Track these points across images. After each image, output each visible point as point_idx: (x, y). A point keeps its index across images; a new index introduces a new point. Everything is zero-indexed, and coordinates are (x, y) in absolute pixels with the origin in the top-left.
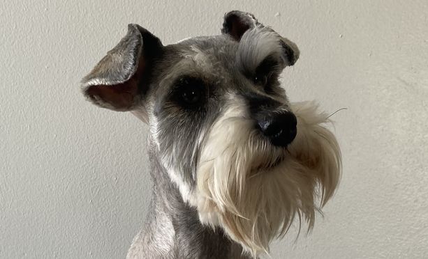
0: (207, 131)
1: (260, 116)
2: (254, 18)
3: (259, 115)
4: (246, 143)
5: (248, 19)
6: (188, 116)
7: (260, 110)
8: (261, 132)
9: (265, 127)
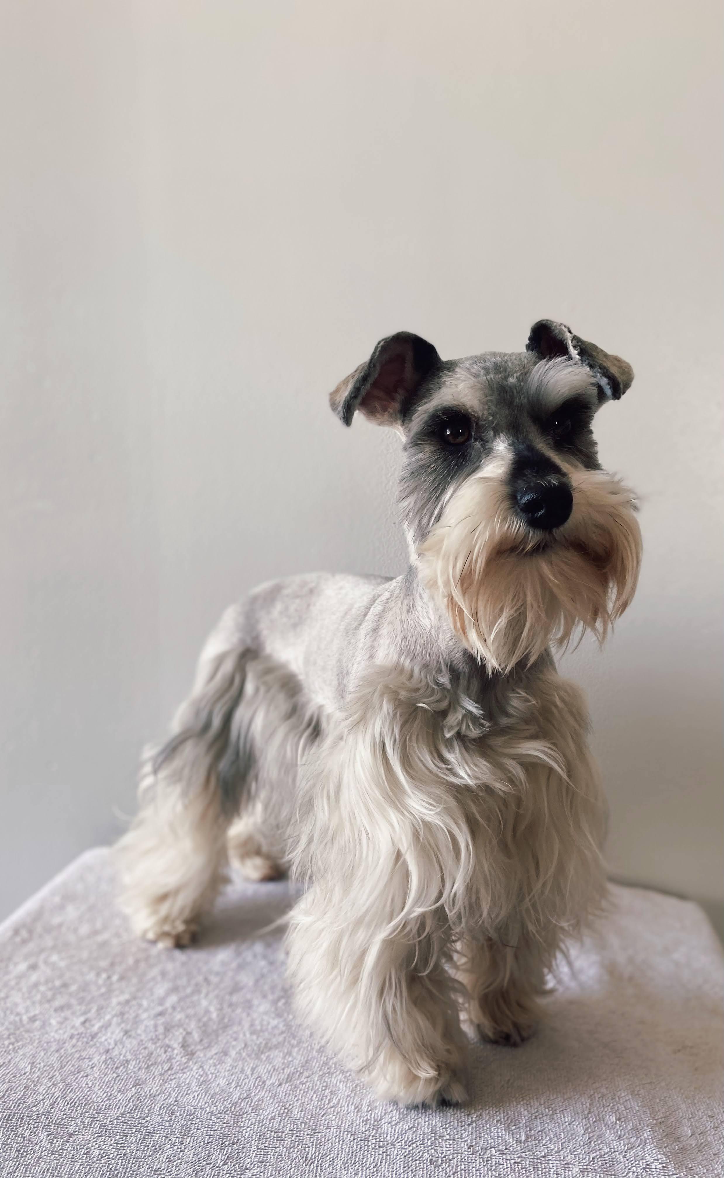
0: (458, 486)
1: (521, 484)
2: (570, 332)
3: (519, 482)
4: (492, 517)
5: (561, 332)
6: (443, 461)
7: (525, 475)
8: (517, 506)
9: (523, 501)
